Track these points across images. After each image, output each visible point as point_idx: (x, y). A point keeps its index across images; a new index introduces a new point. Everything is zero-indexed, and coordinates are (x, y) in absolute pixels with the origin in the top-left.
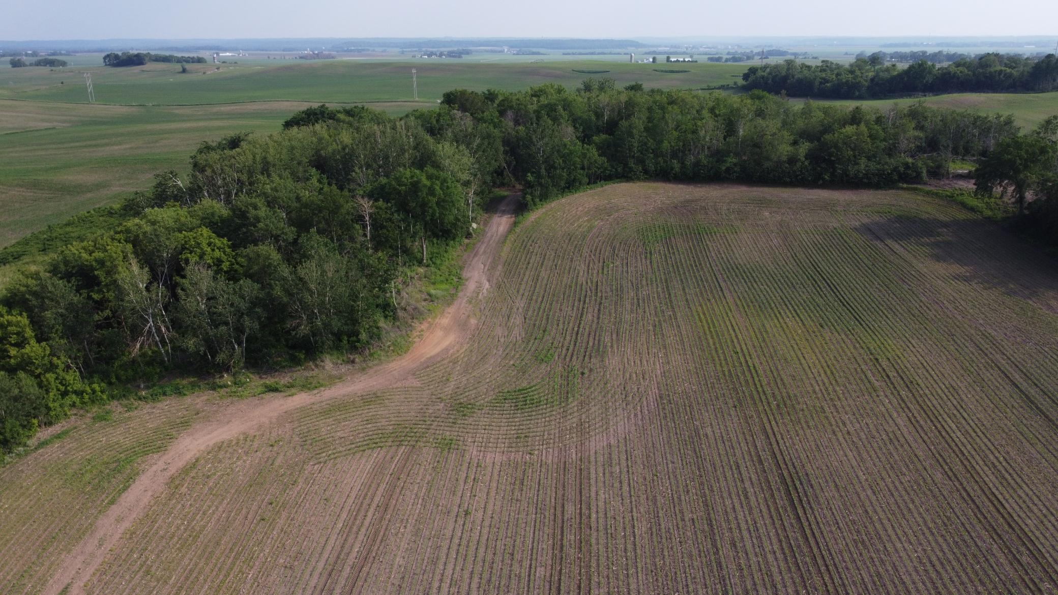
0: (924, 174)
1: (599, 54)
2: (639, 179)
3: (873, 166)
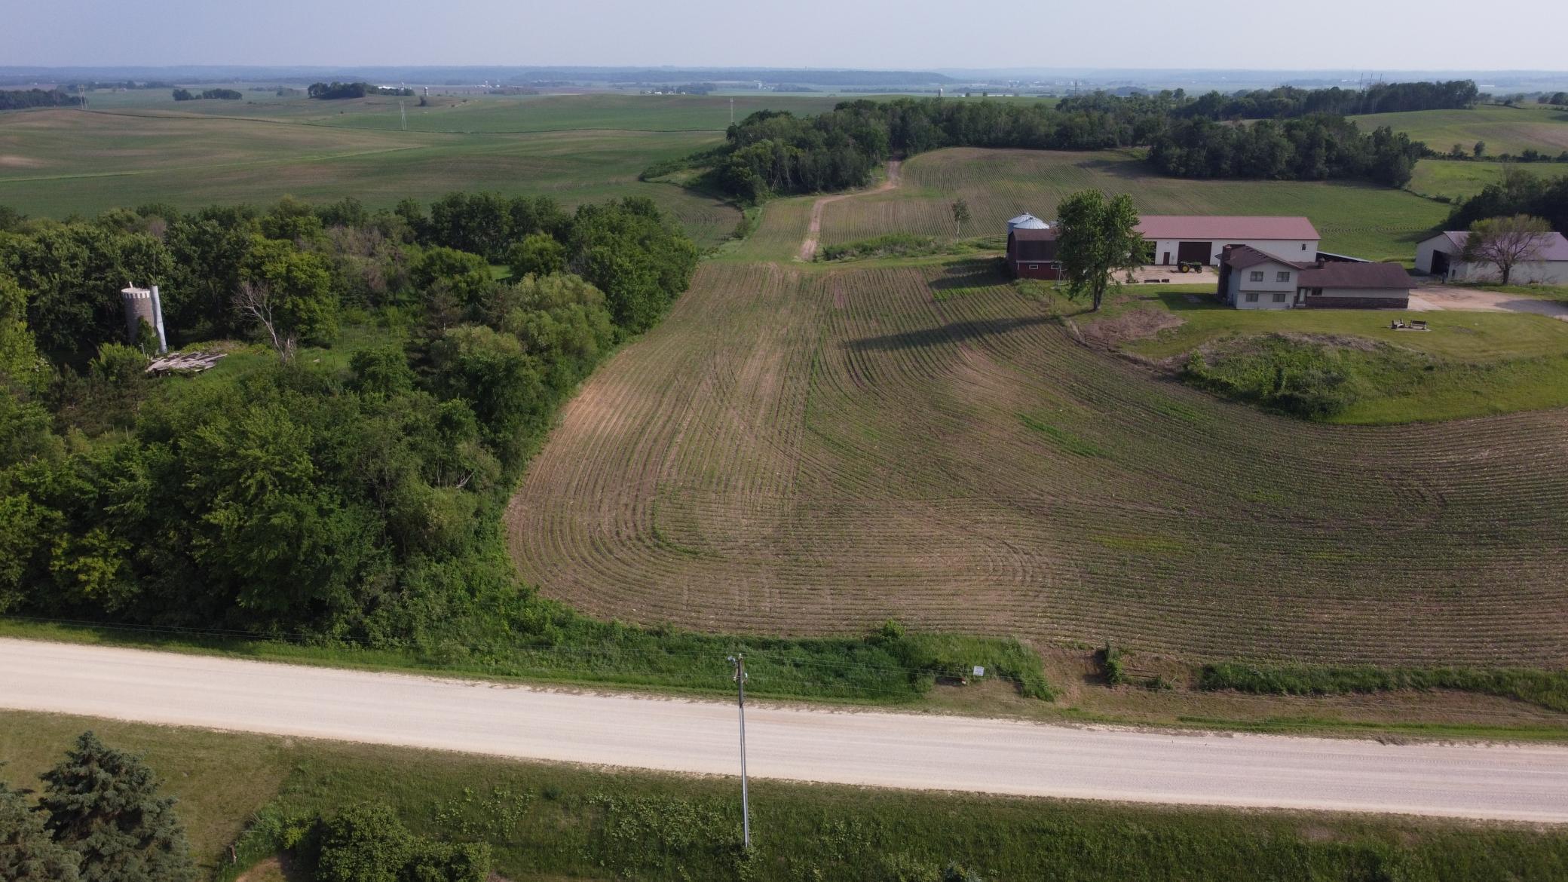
0: (1118, 143)
1: (890, 91)
2: (964, 146)
3: (1091, 139)
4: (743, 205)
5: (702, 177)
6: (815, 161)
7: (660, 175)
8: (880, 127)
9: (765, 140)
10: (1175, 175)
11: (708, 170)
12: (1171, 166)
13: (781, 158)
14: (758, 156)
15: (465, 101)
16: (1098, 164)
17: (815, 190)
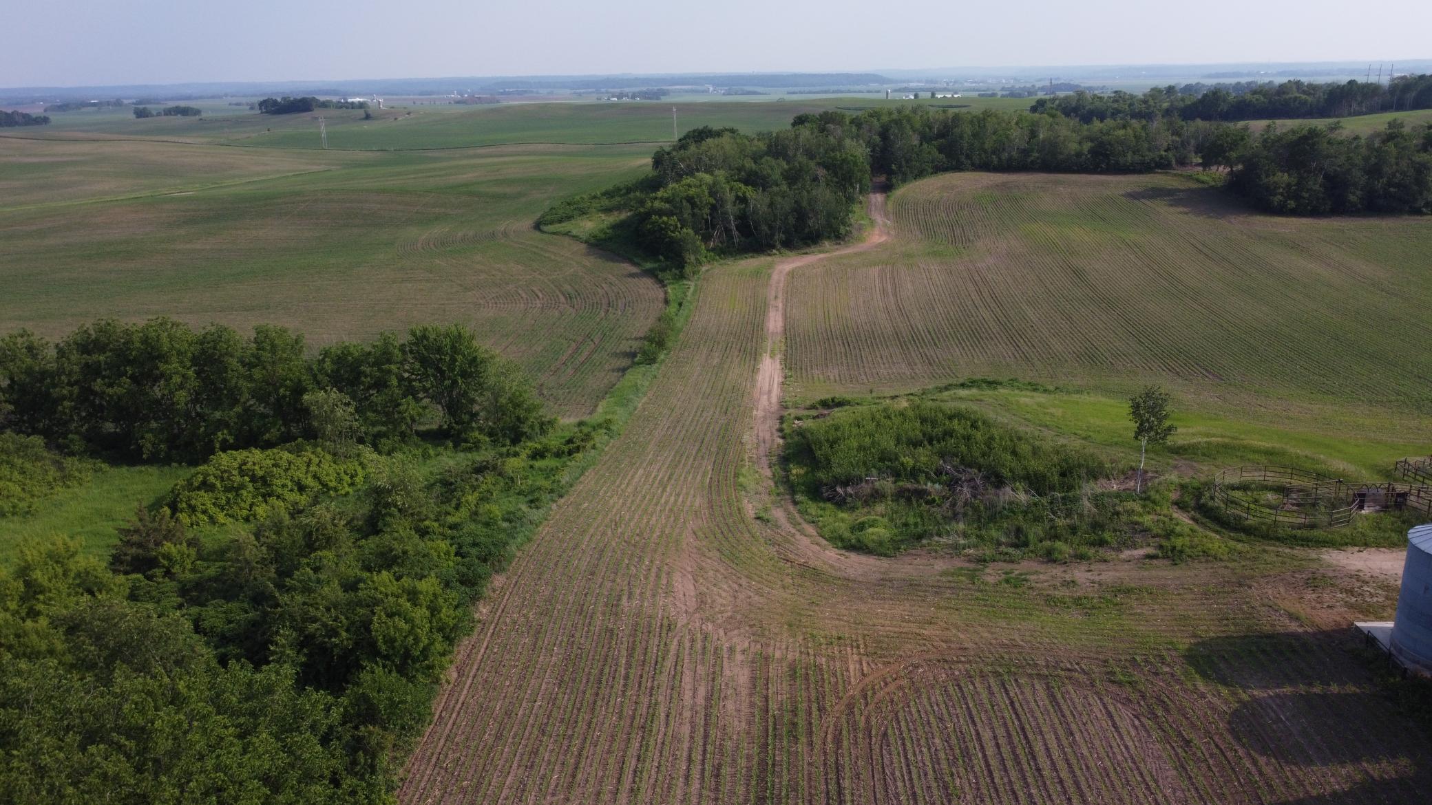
4: (667, 276)
5: (614, 227)
6: (771, 205)
7: (560, 221)
8: (858, 150)
9: (701, 175)
10: (1281, 211)
11: (624, 215)
12: (1277, 199)
13: (721, 201)
14: (690, 200)
15: (409, 114)
16: (1156, 193)
17: (773, 247)
